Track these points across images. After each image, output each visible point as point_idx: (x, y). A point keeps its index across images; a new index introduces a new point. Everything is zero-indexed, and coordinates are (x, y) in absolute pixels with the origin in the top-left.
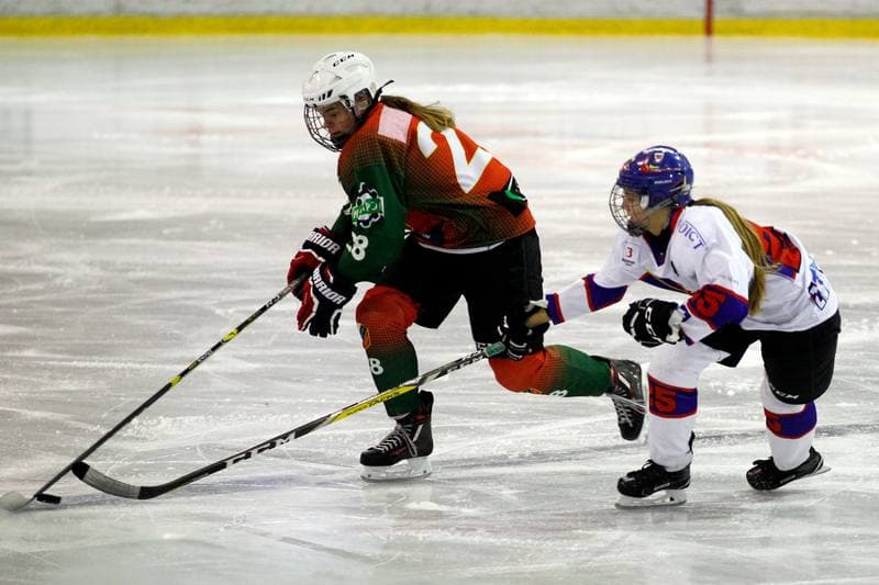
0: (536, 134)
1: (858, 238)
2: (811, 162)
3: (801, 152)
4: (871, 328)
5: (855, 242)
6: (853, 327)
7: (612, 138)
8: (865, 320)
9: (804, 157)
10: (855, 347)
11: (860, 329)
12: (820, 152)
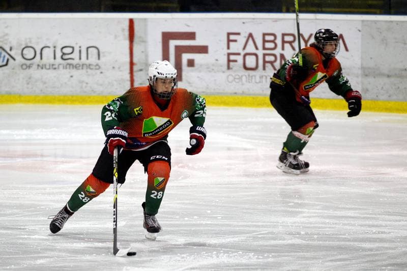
0: (42, 156)
1: (210, 210)
2: (186, 170)
3: (180, 165)
4: (218, 257)
5: (209, 212)
6: (208, 256)
7: (81, 158)
8: (215, 252)
9: (182, 167)
10: (209, 266)
11: (212, 257)
12: (190, 165)
